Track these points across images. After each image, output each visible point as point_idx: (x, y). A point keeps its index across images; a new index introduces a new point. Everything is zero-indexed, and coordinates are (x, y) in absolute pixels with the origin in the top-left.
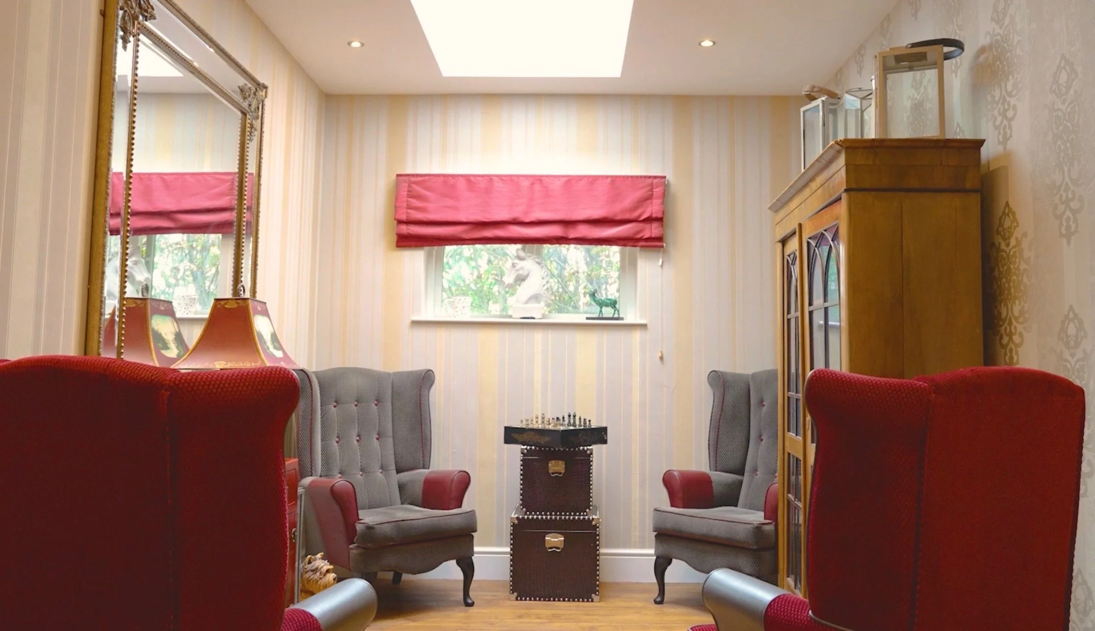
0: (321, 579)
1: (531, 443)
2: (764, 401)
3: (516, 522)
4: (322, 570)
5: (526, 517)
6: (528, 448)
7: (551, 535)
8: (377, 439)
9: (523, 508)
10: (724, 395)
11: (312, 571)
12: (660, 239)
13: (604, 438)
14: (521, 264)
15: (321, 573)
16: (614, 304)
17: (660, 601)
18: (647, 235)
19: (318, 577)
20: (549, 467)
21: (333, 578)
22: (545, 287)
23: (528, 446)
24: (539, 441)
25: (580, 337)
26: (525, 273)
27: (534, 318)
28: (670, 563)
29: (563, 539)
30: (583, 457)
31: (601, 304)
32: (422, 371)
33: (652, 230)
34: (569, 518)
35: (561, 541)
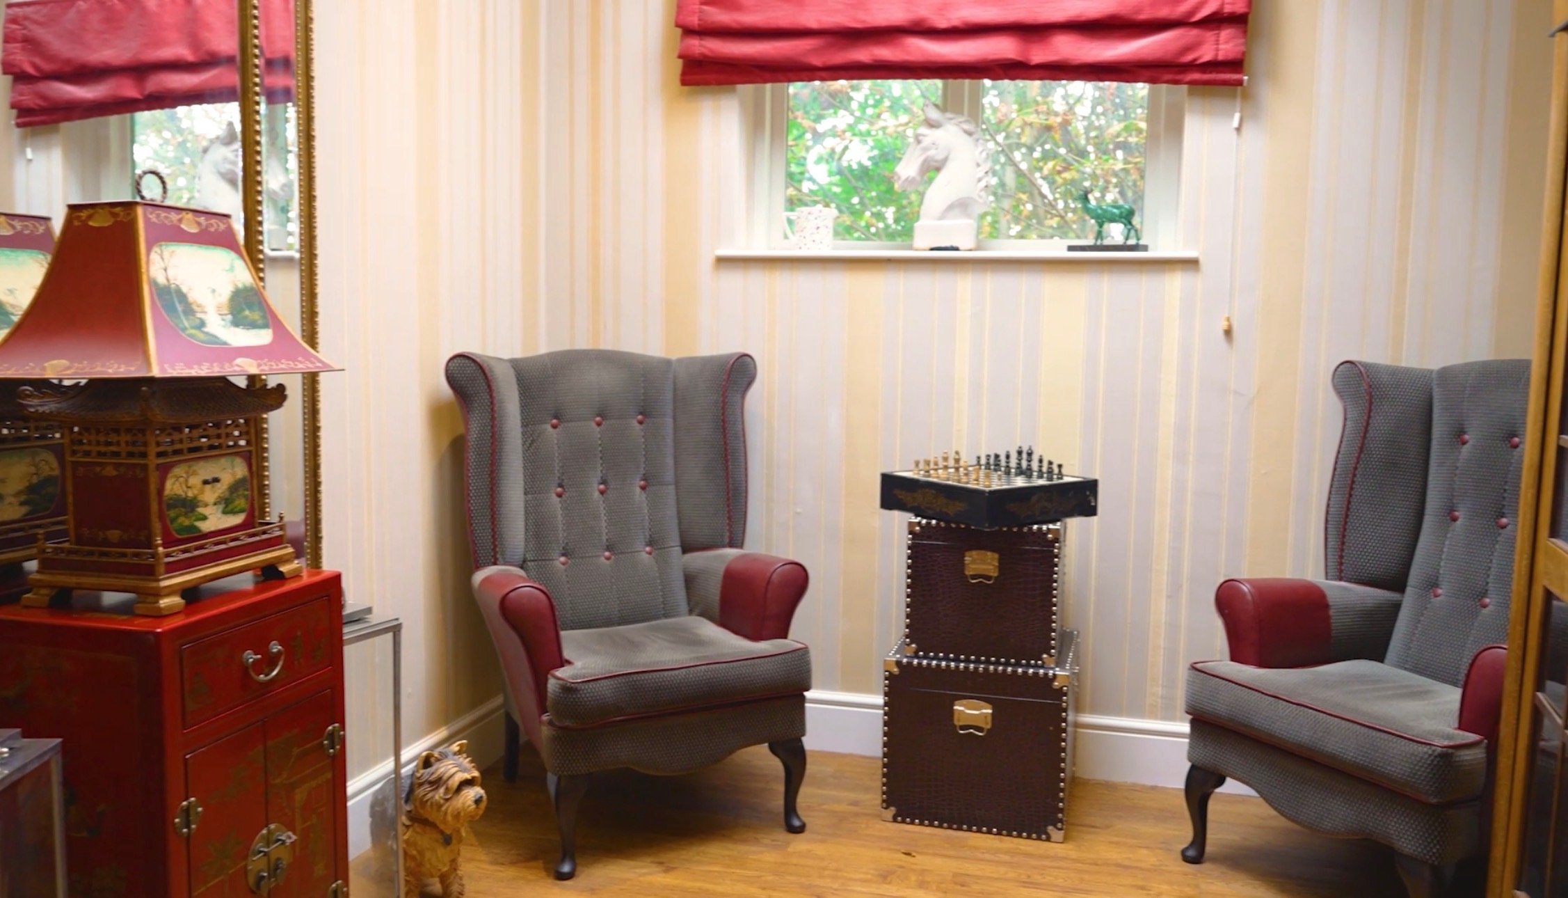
0: (447, 800)
1: (930, 512)
2: (1465, 433)
3: (895, 670)
4: (450, 782)
5: (915, 662)
6: (924, 521)
7: (965, 702)
8: (643, 488)
9: (912, 642)
10: (1369, 417)
11: (431, 783)
12: (1236, 65)
13: (1090, 502)
14: (930, 135)
15: (447, 789)
16: (1127, 215)
17: (1196, 854)
18: (1206, 54)
19: (440, 797)
20: (966, 562)
21: (473, 799)
22: (983, 184)
23: (924, 517)
24: (944, 510)
25: (1050, 285)
26: (940, 157)
27: (957, 249)
28: (1221, 782)
29: (990, 711)
30: (1039, 544)
31: (1103, 218)
32: (730, 356)
33: (1222, 44)
34: (1005, 671)
35: (986, 715)
